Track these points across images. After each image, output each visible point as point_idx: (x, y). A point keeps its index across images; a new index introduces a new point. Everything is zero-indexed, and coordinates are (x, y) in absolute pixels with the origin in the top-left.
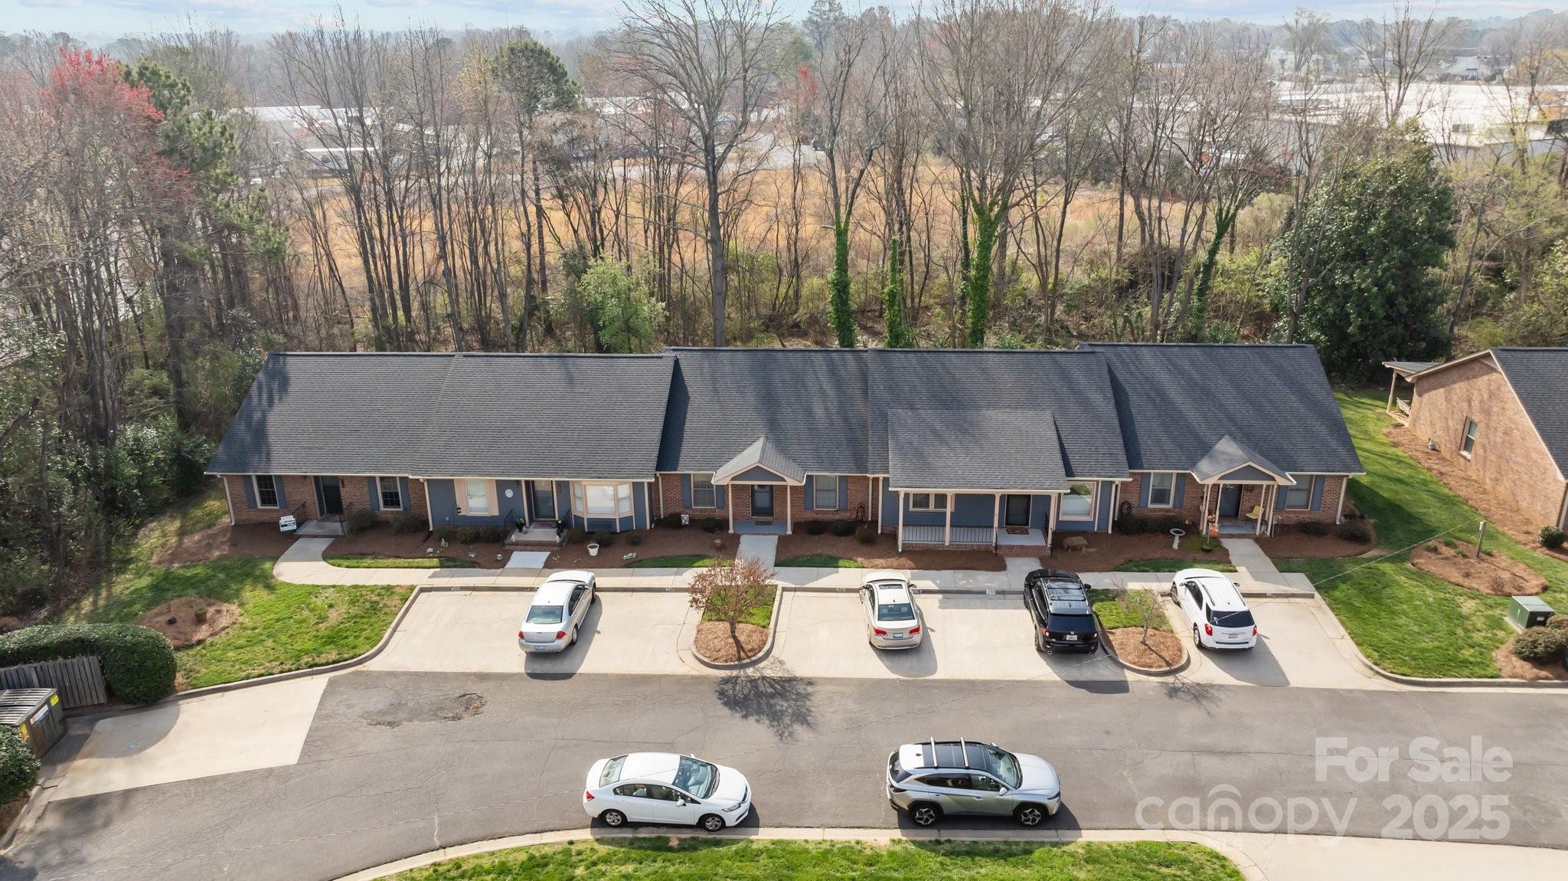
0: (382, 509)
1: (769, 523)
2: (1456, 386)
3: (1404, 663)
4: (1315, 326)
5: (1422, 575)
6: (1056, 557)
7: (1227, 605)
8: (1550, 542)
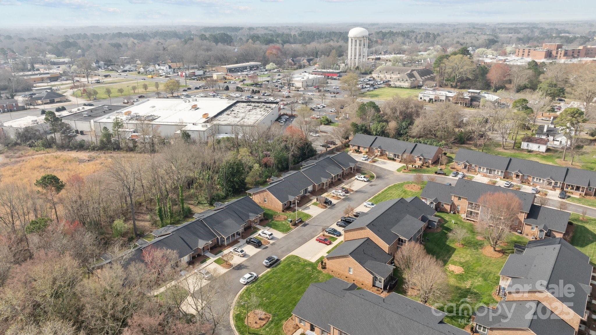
1: (206, 251)
2: (261, 194)
3: (285, 231)
5: (277, 221)
6: (243, 237)
7: (270, 233)
8: (283, 211)
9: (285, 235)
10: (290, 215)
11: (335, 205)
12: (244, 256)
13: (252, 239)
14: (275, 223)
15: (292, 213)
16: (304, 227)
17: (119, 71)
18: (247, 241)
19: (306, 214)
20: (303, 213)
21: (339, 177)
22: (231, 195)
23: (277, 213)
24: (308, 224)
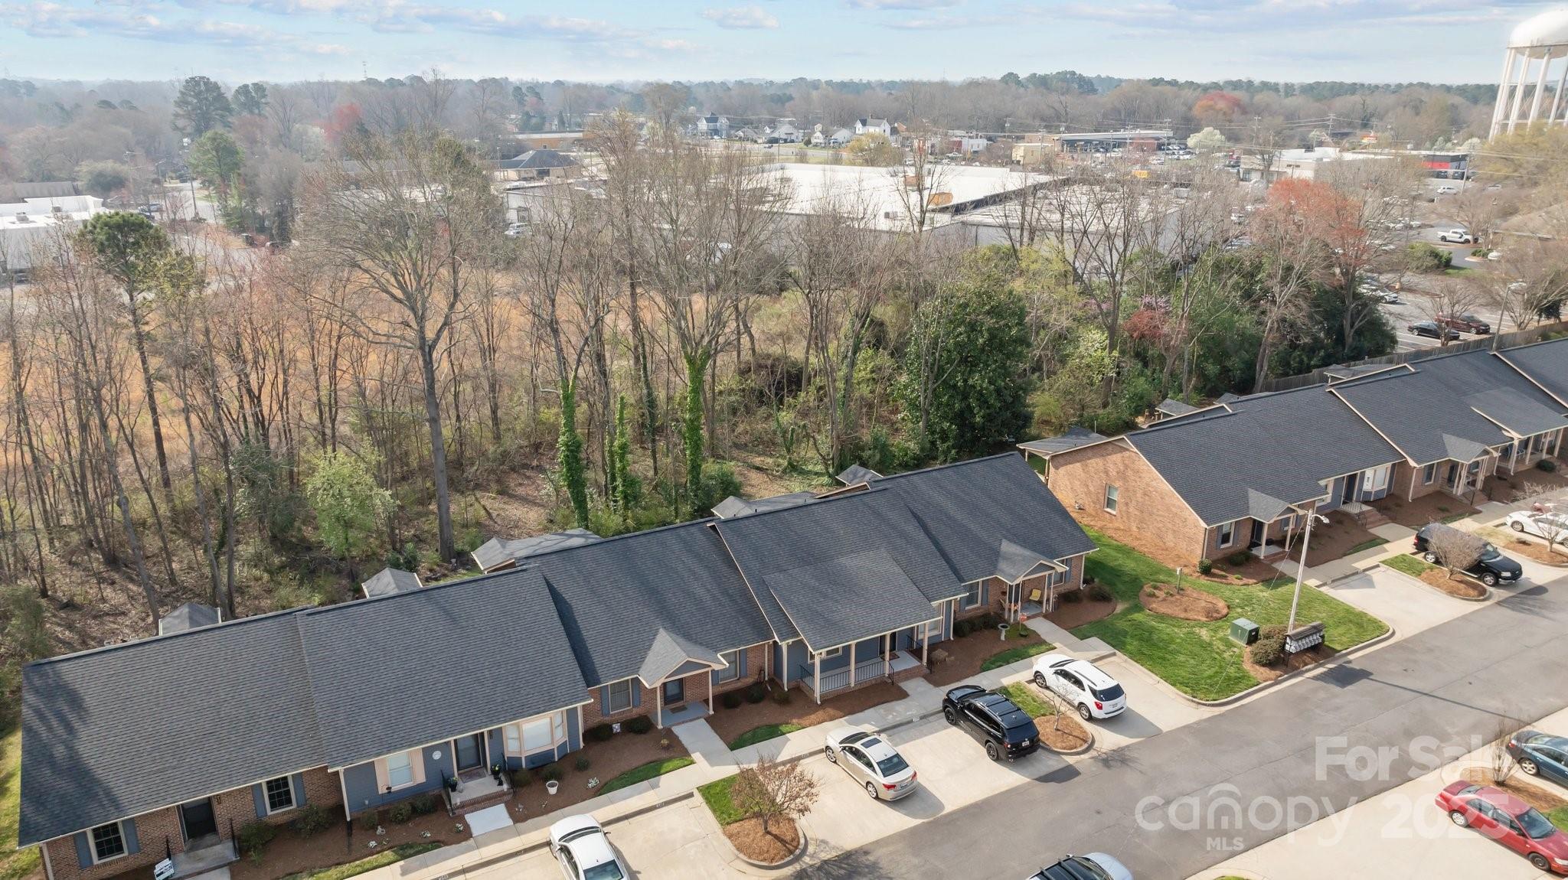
0: (269, 813)
1: (683, 708)
2: (1092, 461)
3: (1209, 692)
4: (944, 418)
5: (1162, 617)
6: (934, 672)
7: (1104, 683)
8: (1206, 571)
9: (1207, 712)
10: (1248, 601)
11: (1539, 590)
12: (905, 798)
13: (980, 692)
14: (1151, 630)
15: (1260, 592)
16: (1335, 689)
17: (760, 141)
18: (948, 701)
19: (1349, 611)
20: (1326, 601)
21: (1545, 456)
22: (946, 453)
23: (1171, 573)
24: (1363, 674)
